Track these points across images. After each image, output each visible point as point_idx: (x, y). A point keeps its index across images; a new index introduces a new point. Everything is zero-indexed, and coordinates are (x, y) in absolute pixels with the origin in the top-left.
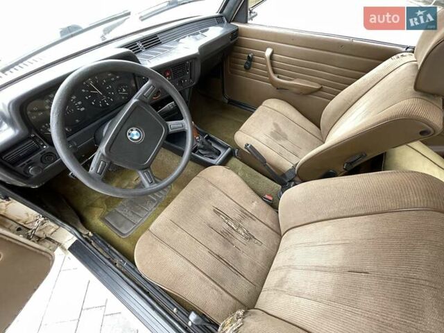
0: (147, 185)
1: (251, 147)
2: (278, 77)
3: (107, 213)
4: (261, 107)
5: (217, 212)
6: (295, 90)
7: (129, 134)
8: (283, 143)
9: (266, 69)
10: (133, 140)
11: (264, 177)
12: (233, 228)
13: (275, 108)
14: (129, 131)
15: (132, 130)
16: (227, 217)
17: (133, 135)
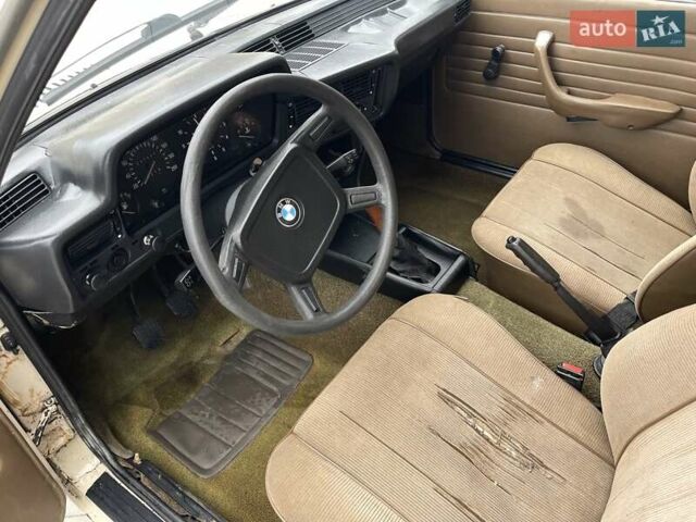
0: (309, 315)
1: (523, 244)
2: (569, 93)
3: (161, 420)
4: (528, 164)
5: (447, 398)
6: (613, 119)
7: (279, 211)
8: (594, 244)
9: (540, 77)
10: (284, 221)
11: (554, 327)
12: (488, 440)
13: (567, 164)
14: (279, 204)
15: (284, 203)
16: (473, 413)
17: (286, 213)
